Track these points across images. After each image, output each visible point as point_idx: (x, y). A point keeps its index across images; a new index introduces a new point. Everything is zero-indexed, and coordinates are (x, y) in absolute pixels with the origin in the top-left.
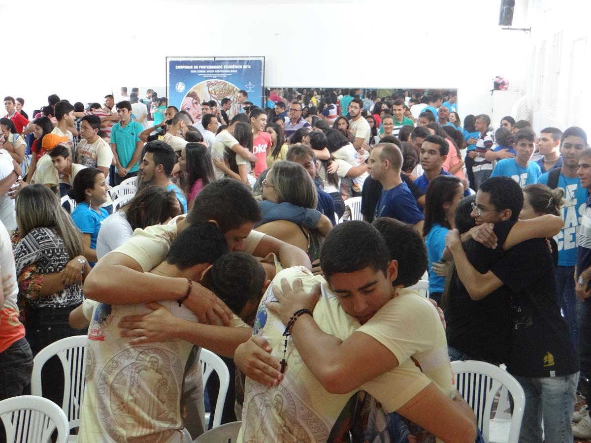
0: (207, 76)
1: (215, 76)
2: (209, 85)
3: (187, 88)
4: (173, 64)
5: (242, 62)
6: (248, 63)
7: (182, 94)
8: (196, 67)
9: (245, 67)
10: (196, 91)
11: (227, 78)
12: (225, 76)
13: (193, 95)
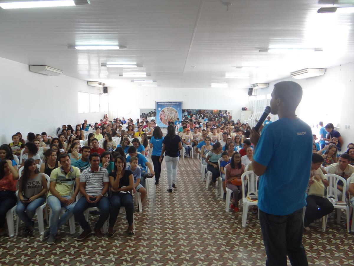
0: (167, 106)
1: (169, 106)
2: (167, 108)
3: (161, 109)
4: (157, 103)
5: (176, 103)
6: (178, 103)
7: (160, 111)
8: (164, 104)
9: (177, 104)
10: (164, 110)
11: (172, 107)
12: (172, 106)
13: (163, 111)
